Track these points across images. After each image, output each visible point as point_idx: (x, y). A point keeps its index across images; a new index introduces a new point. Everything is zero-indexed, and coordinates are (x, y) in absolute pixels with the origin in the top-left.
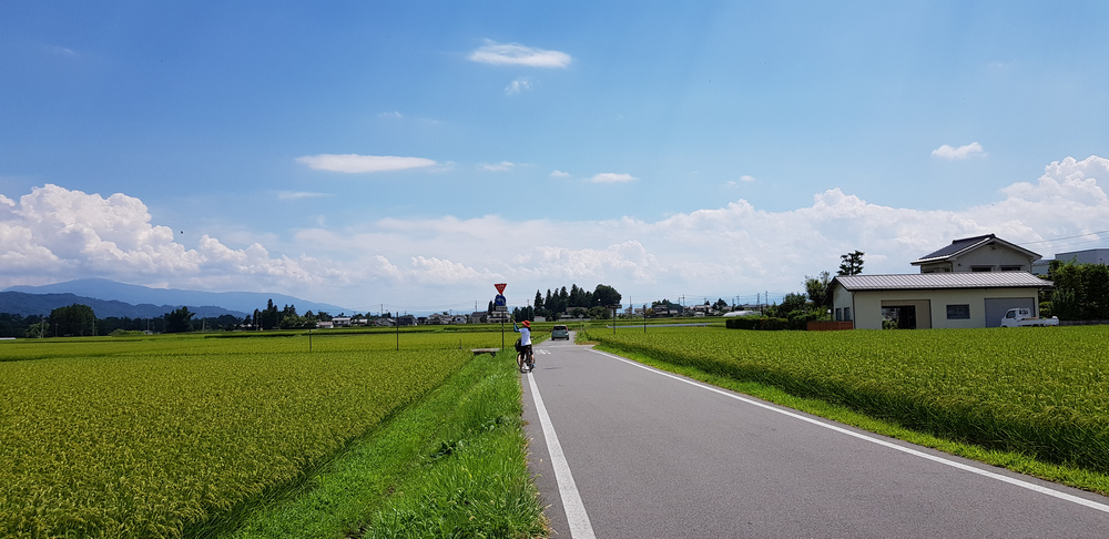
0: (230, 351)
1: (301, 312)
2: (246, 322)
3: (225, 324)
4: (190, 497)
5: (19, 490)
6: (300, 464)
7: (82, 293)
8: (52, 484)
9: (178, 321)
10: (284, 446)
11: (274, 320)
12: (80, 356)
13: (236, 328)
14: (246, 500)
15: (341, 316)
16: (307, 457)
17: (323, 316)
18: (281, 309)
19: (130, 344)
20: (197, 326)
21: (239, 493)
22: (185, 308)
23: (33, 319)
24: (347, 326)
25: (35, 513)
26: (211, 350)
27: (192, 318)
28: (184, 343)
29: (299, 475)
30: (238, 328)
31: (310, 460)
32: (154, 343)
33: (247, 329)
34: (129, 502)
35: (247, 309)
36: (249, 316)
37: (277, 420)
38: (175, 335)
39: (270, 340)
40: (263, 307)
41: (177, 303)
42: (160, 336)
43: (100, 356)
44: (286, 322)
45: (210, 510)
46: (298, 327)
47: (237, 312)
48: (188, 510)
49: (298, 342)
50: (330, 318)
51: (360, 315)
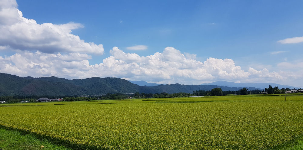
0: (260, 100)
1: (280, 88)
2: (263, 92)
3: (257, 92)
4: (261, 143)
5: (216, 135)
6: (293, 136)
7: (218, 84)
8: (223, 134)
9: (243, 92)
10: (286, 130)
11: (271, 91)
12: (220, 101)
13: (260, 93)
14: (277, 145)
15: (294, 89)
16: (294, 134)
17: (288, 89)
18: (273, 87)
19: (231, 98)
20: (249, 93)
21: (275, 143)
22: (245, 88)
23: (208, 92)
24: (296, 92)
25: (222, 142)
26: (254, 100)
27: (247, 91)
28: (246, 98)
29: (293, 139)
30: (261, 93)
31: (296, 135)
32: (238, 98)
33: (263, 94)
34: (244, 142)
35: (263, 88)
36: (264, 90)
37: (281, 121)
38: (243, 96)
39: (271, 97)
40: (268, 87)
41: (243, 87)
42: (239, 96)
43: (225, 101)
44: (275, 92)
45: (268, 147)
46: (279, 93)
47: (260, 89)
48: (261, 146)
49: (280, 98)
50: (290, 90)
51: (301, 89)
